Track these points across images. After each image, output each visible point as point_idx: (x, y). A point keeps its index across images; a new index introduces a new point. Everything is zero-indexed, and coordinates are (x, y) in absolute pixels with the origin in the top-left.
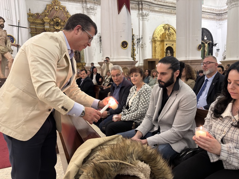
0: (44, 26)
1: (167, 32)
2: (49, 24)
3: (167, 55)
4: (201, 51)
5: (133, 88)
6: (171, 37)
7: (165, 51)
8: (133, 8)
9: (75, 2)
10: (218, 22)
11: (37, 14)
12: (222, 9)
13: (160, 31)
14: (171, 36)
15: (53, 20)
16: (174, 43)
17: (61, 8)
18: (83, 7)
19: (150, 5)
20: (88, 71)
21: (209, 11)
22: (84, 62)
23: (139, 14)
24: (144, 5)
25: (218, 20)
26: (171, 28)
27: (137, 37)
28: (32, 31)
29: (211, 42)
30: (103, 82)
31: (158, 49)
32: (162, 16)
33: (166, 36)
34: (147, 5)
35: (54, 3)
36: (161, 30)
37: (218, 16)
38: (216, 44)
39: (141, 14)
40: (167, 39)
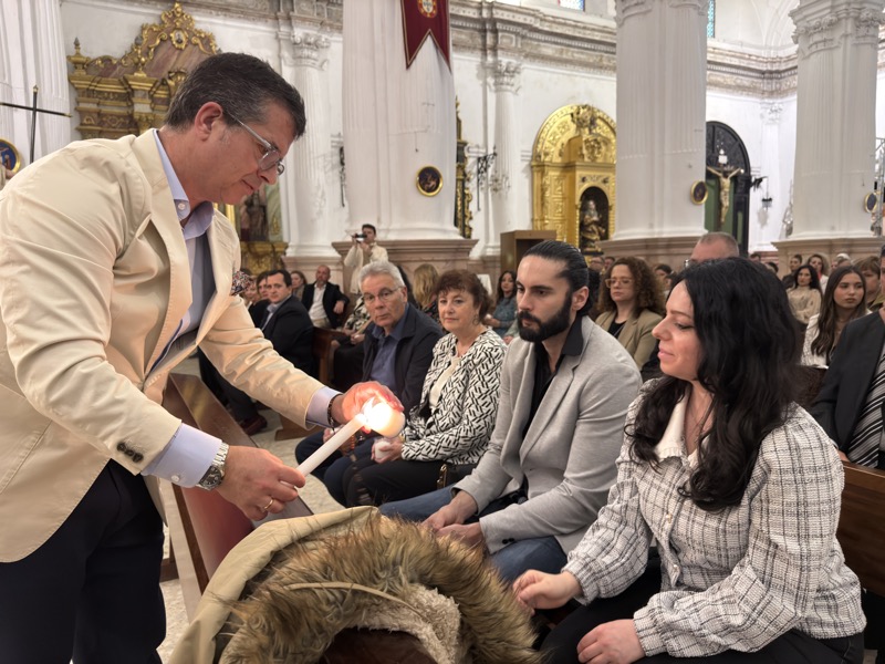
0: (133, 104)
1: (586, 135)
2: (151, 97)
3: (587, 217)
4: (703, 206)
5: (446, 344)
6: (599, 153)
7: (578, 202)
8: (464, 47)
9: (248, 19)
10: (766, 100)
11: (107, 60)
12: (781, 54)
13: (559, 130)
14: (599, 148)
15: (164, 83)
16: (611, 174)
17: (194, 40)
18: (277, 38)
19: (523, 37)
20: (294, 276)
21: (735, 62)
22: (281, 241)
23: (483, 66)
24: (502, 37)
25: (766, 95)
26: (599, 122)
27: (476, 150)
28: (85, 121)
29: (742, 171)
30: (347, 318)
31: (554, 196)
32: (569, 75)
33: (581, 148)
34: (513, 36)
35: (171, 20)
36: (564, 127)
37: (768, 78)
38: (760, 180)
39: (492, 68)
40: (586, 159)
